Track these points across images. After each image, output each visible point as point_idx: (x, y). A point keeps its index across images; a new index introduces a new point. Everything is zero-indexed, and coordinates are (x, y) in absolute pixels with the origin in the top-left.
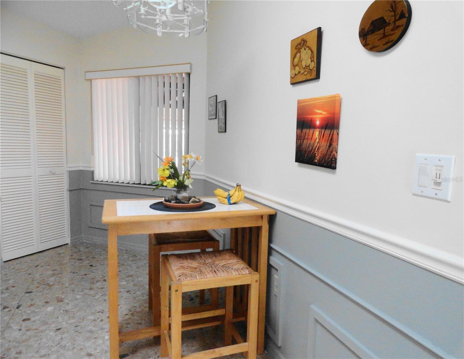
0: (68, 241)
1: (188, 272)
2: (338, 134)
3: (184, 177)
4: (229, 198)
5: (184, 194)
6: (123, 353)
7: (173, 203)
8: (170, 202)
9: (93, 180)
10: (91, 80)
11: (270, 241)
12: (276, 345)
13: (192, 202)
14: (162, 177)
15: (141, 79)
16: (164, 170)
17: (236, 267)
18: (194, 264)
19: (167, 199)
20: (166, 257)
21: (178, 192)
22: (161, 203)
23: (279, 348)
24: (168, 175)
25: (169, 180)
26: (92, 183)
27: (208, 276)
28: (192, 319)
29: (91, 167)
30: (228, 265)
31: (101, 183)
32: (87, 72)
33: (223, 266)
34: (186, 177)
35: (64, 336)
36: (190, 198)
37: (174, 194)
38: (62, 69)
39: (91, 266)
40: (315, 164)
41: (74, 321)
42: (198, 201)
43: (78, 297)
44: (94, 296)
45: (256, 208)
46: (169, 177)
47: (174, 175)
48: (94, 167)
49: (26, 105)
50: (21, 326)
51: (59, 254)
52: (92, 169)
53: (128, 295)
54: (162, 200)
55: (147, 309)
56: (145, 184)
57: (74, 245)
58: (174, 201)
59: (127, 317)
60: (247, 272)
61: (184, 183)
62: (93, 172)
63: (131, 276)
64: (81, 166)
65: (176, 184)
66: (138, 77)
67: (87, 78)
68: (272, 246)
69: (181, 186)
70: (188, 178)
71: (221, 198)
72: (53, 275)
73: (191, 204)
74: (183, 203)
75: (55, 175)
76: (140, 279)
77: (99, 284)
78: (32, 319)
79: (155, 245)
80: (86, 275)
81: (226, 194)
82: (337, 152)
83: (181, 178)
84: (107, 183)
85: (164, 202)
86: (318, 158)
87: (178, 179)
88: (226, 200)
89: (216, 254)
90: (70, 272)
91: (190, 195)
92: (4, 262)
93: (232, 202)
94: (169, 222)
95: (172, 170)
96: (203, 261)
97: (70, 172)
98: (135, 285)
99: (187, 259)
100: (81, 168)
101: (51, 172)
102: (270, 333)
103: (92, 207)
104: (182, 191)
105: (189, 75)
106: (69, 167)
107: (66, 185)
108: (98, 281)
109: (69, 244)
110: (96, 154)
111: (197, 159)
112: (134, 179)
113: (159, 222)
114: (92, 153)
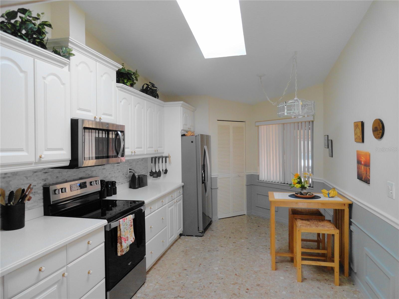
0: (245, 213)
1: (304, 225)
2: (369, 169)
3: (304, 183)
4: (329, 194)
5: (304, 191)
6: (277, 262)
7: (299, 195)
8: (298, 194)
9: (259, 180)
10: (258, 126)
11: (350, 217)
12: (354, 271)
13: (308, 195)
14: (294, 183)
15: (285, 124)
16: (295, 180)
17: (328, 226)
18: (308, 223)
19: (296, 193)
20: (296, 219)
21: (302, 190)
22: (294, 195)
23: (356, 273)
24: (297, 182)
25: (297, 184)
26: (258, 182)
27: (313, 227)
28: (309, 252)
29: (257, 173)
30: (325, 225)
31: (263, 182)
32: (256, 122)
33: (322, 225)
34: (305, 183)
35: (251, 251)
36: (307, 193)
37: (300, 191)
38: (244, 122)
39: (258, 226)
40: (363, 181)
41: (254, 247)
42: (312, 194)
43: (254, 238)
44: (262, 239)
45: (342, 200)
46: (297, 183)
47: (300, 182)
48: (259, 173)
49: (229, 141)
50: (233, 245)
51: (242, 219)
52: (258, 174)
53: (278, 241)
54: (294, 193)
55: (288, 249)
56: (288, 184)
57: (249, 215)
58: (300, 194)
59: (278, 250)
60: (333, 229)
61: (304, 186)
62: (258, 176)
63: (280, 234)
64: (252, 172)
65: (300, 186)
66: (284, 124)
67: (256, 125)
68: (351, 220)
69: (303, 187)
70: (307, 183)
71: (324, 194)
72: (241, 228)
73: (307, 196)
74: (303, 195)
75: (240, 177)
76: (284, 236)
77: (263, 235)
78: (237, 243)
79: (291, 214)
80: (256, 230)
81: (327, 192)
82: (369, 177)
83: (303, 184)
84: (266, 182)
85: (295, 194)
86: (363, 178)
87: (302, 184)
88: (327, 195)
89: (320, 221)
90: (249, 228)
91: (308, 192)
92: (219, 219)
93: (330, 196)
94: (297, 203)
95: (299, 180)
96: (313, 222)
97: (247, 175)
98: (281, 238)
99: (305, 221)
100: (252, 173)
101: (239, 176)
102: (352, 266)
103: (258, 195)
104: (303, 189)
105: (313, 122)
106: (246, 173)
107: (245, 183)
108: (262, 234)
109: (246, 214)
110: (261, 166)
111: (310, 175)
112: (281, 180)
113: (292, 202)
114: (258, 165)
